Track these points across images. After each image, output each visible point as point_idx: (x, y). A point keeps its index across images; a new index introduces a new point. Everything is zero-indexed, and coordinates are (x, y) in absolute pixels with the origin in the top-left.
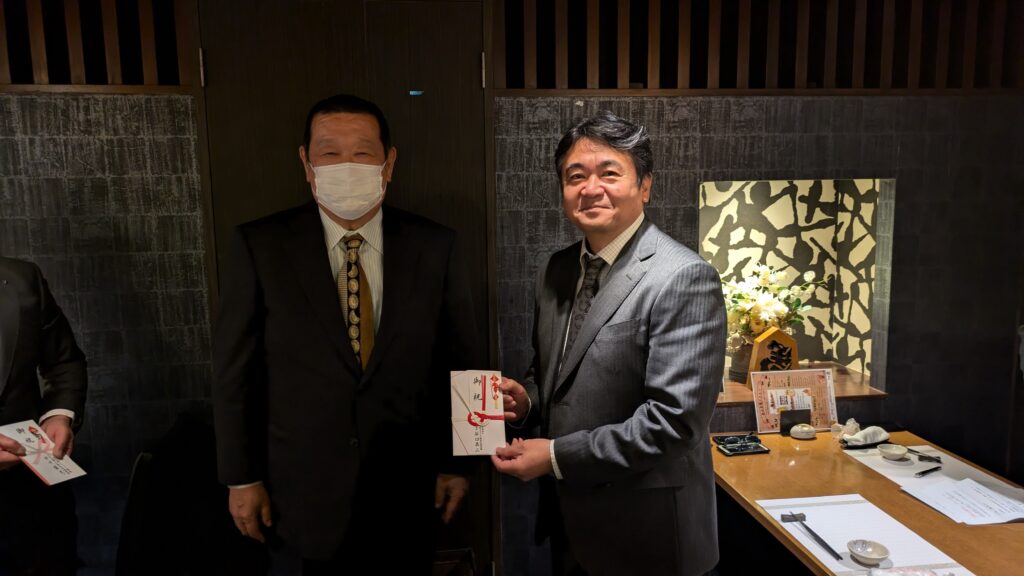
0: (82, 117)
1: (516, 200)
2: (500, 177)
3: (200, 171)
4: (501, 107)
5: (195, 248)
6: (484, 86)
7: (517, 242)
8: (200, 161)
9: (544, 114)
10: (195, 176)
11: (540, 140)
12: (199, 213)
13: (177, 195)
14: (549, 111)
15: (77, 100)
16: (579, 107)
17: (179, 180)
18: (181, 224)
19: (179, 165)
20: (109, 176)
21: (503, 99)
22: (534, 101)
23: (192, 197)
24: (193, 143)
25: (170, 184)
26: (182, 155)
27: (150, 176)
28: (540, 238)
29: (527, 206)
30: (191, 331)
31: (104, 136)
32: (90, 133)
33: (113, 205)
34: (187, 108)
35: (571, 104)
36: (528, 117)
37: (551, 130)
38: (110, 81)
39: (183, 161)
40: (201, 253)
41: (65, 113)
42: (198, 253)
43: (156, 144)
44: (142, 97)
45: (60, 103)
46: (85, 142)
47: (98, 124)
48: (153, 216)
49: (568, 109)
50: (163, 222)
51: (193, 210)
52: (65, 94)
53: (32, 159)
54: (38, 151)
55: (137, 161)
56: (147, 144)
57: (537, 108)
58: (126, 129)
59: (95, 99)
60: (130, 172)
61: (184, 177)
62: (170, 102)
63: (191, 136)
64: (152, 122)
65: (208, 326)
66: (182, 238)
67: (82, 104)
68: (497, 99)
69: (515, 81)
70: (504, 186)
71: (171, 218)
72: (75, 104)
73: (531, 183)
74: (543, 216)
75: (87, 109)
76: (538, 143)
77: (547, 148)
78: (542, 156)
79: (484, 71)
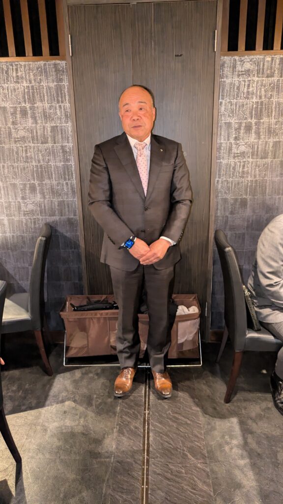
0: (14, 75)
1: (229, 116)
2: (221, 103)
3: (70, 103)
4: (224, 62)
5: (68, 142)
6: (215, 50)
7: (228, 140)
8: (69, 95)
9: (247, 66)
10: (68, 105)
11: (245, 81)
12: (70, 124)
13: (59, 115)
14: (251, 64)
15: (12, 65)
16: (268, 61)
17: (60, 107)
18: (61, 130)
19: (60, 99)
20: (28, 105)
21: (226, 57)
22: (243, 58)
23: (66, 116)
24: (66, 87)
25: (56, 109)
26: (61, 94)
27: (47, 105)
28: (241, 137)
29: (235, 120)
30: (67, 184)
31: (25, 84)
32: (18, 83)
33: (30, 120)
34: (63, 68)
35: (264, 58)
36: (239, 68)
37: (251, 75)
38: (27, 55)
39: (62, 98)
40: (71, 145)
41: (7, 72)
42: (70, 145)
43: (49, 88)
44: (42, 63)
45: (5, 68)
46: (16, 87)
47: (22, 78)
48: (49, 125)
49: (262, 63)
50: (54, 129)
51: (67, 122)
52: (7, 62)
55: (41, 97)
56: (45, 88)
57: (244, 62)
58: (35, 80)
59: (20, 65)
60: (38, 103)
61: (62, 105)
62: (55, 65)
63: (66, 83)
64: (47, 76)
65: (75, 182)
66: (62, 137)
67: (14, 68)
68: (222, 58)
69: (233, 47)
70: (223, 108)
71: (57, 127)
72: (11, 67)
73: (238, 106)
74: (244, 125)
75: (17, 70)
76: (243, 83)
77: (249, 86)
78: (245, 91)
79: (216, 41)
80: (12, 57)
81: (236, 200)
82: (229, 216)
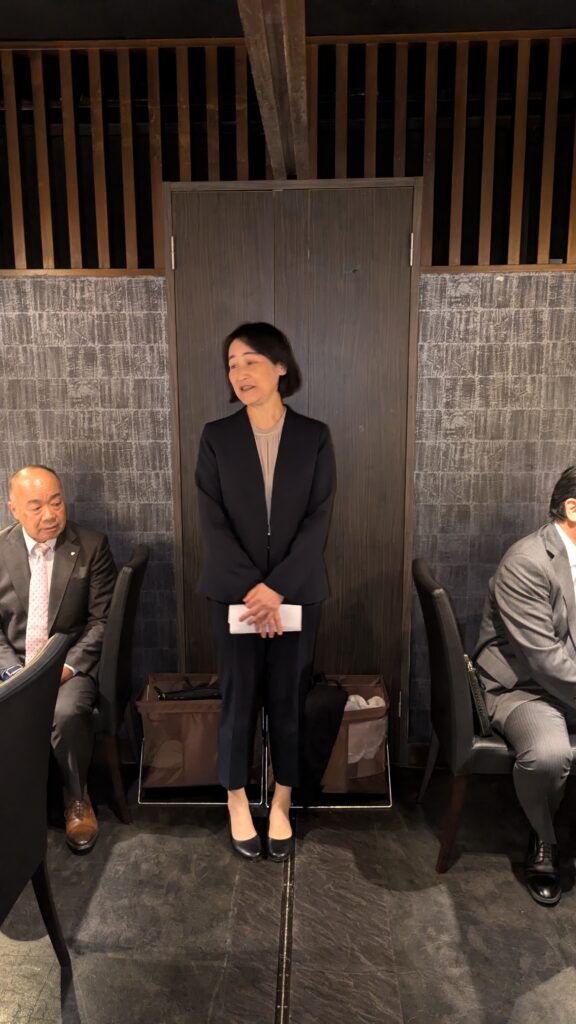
0: (78, 297)
1: (435, 368)
2: (422, 347)
3: (168, 342)
4: (426, 284)
5: (162, 407)
6: (411, 264)
7: (435, 407)
8: (168, 331)
9: (465, 289)
10: (164, 346)
11: (461, 313)
12: (166, 377)
13: (149, 361)
14: (471, 286)
15: (75, 282)
16: (499, 282)
17: (152, 349)
18: (152, 386)
19: (152, 336)
20: (98, 346)
21: (429, 275)
22: (457, 277)
23: (161, 363)
24: (163, 318)
25: (144, 352)
26: (155, 328)
27: (129, 346)
28: (457, 403)
29: (446, 374)
30: (157, 475)
31: (95, 312)
32: (84, 309)
33: (100, 370)
34: (159, 288)
35: (492, 279)
36: (451, 292)
37: (472, 304)
38: (100, 266)
39: (155, 334)
40: (167, 410)
41: (66, 292)
42: (165, 411)
43: (135, 319)
44: (125, 279)
45: (63, 284)
46: (80, 317)
47: (91, 302)
48: (130, 379)
49: (489, 285)
50: (139, 384)
51: (161, 374)
52: (67, 277)
53: (41, 330)
54: (45, 324)
55: (120, 333)
56: (128, 318)
57: (459, 283)
58: (112, 306)
59: (88, 281)
60: (114, 342)
61: (155, 346)
62: (146, 282)
63: (163, 312)
64: (131, 299)
65: (171, 472)
66: (152, 397)
67: (79, 285)
68: (423, 276)
69: (440, 259)
70: (425, 356)
71: (144, 381)
72: (73, 285)
73: (450, 353)
74: (461, 383)
75: (82, 289)
76: (459, 316)
77: (467, 320)
78: (462, 328)
79: (412, 251)
80: (76, 268)
81: (450, 508)
82: (439, 535)
